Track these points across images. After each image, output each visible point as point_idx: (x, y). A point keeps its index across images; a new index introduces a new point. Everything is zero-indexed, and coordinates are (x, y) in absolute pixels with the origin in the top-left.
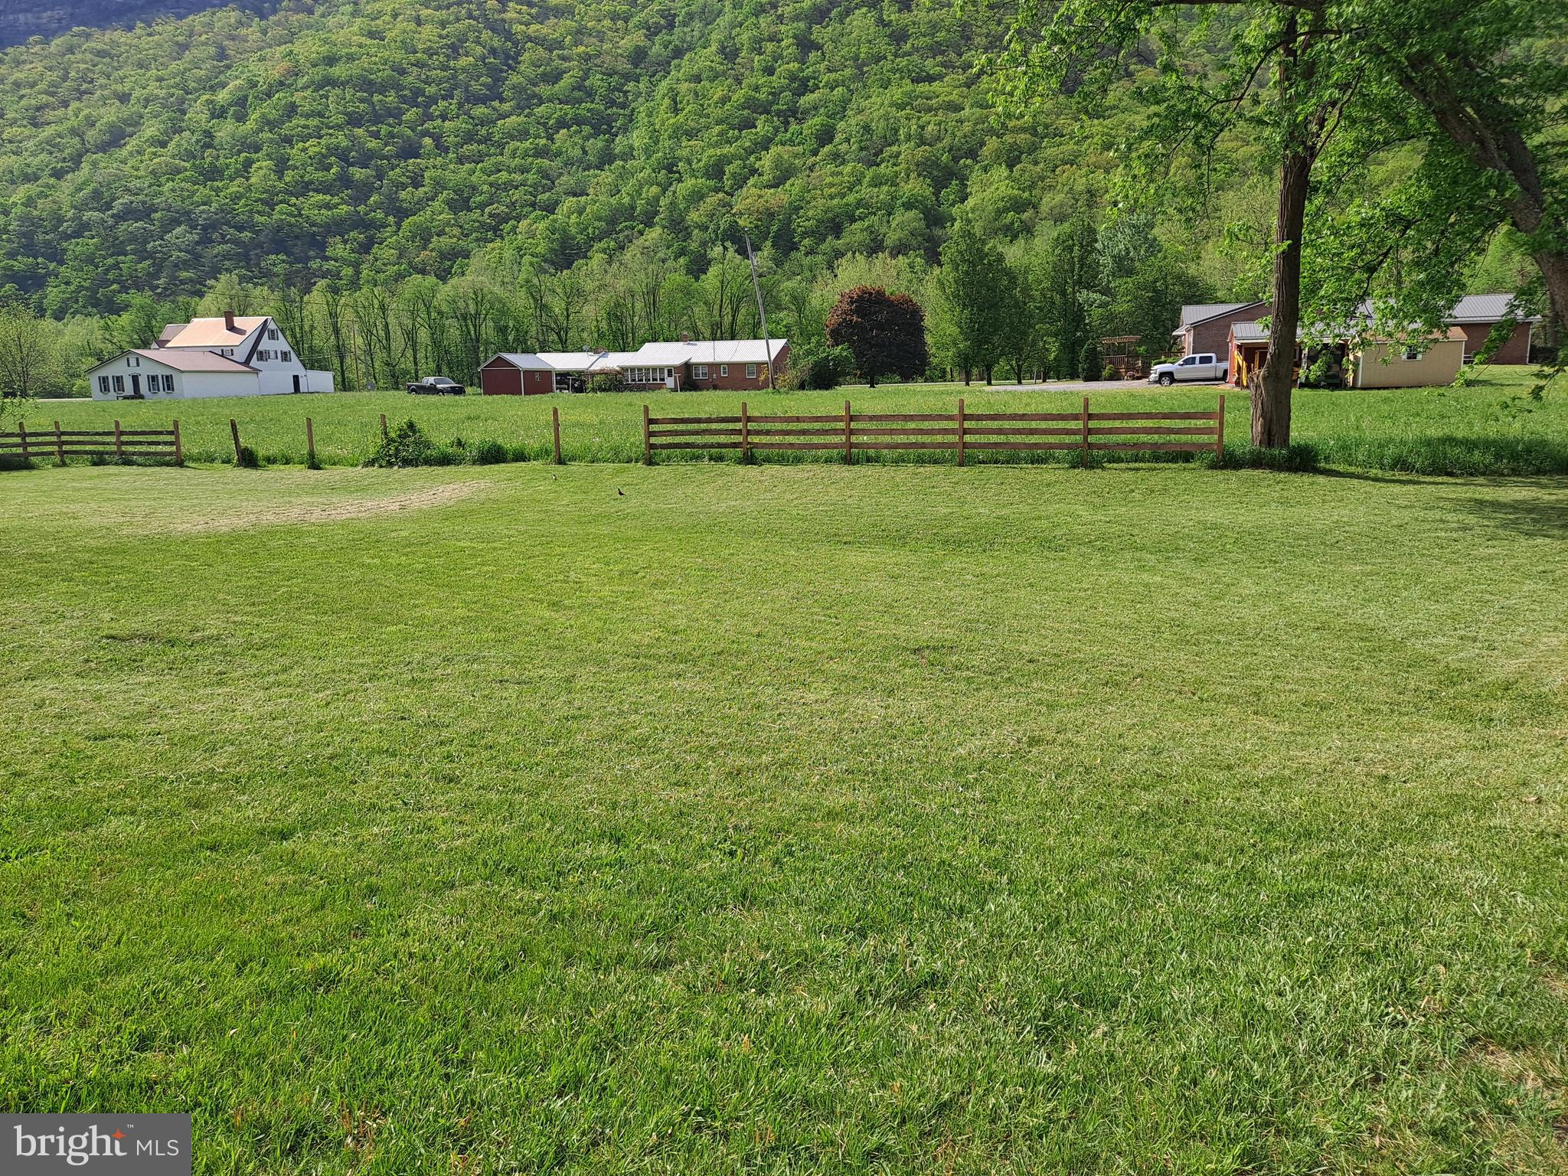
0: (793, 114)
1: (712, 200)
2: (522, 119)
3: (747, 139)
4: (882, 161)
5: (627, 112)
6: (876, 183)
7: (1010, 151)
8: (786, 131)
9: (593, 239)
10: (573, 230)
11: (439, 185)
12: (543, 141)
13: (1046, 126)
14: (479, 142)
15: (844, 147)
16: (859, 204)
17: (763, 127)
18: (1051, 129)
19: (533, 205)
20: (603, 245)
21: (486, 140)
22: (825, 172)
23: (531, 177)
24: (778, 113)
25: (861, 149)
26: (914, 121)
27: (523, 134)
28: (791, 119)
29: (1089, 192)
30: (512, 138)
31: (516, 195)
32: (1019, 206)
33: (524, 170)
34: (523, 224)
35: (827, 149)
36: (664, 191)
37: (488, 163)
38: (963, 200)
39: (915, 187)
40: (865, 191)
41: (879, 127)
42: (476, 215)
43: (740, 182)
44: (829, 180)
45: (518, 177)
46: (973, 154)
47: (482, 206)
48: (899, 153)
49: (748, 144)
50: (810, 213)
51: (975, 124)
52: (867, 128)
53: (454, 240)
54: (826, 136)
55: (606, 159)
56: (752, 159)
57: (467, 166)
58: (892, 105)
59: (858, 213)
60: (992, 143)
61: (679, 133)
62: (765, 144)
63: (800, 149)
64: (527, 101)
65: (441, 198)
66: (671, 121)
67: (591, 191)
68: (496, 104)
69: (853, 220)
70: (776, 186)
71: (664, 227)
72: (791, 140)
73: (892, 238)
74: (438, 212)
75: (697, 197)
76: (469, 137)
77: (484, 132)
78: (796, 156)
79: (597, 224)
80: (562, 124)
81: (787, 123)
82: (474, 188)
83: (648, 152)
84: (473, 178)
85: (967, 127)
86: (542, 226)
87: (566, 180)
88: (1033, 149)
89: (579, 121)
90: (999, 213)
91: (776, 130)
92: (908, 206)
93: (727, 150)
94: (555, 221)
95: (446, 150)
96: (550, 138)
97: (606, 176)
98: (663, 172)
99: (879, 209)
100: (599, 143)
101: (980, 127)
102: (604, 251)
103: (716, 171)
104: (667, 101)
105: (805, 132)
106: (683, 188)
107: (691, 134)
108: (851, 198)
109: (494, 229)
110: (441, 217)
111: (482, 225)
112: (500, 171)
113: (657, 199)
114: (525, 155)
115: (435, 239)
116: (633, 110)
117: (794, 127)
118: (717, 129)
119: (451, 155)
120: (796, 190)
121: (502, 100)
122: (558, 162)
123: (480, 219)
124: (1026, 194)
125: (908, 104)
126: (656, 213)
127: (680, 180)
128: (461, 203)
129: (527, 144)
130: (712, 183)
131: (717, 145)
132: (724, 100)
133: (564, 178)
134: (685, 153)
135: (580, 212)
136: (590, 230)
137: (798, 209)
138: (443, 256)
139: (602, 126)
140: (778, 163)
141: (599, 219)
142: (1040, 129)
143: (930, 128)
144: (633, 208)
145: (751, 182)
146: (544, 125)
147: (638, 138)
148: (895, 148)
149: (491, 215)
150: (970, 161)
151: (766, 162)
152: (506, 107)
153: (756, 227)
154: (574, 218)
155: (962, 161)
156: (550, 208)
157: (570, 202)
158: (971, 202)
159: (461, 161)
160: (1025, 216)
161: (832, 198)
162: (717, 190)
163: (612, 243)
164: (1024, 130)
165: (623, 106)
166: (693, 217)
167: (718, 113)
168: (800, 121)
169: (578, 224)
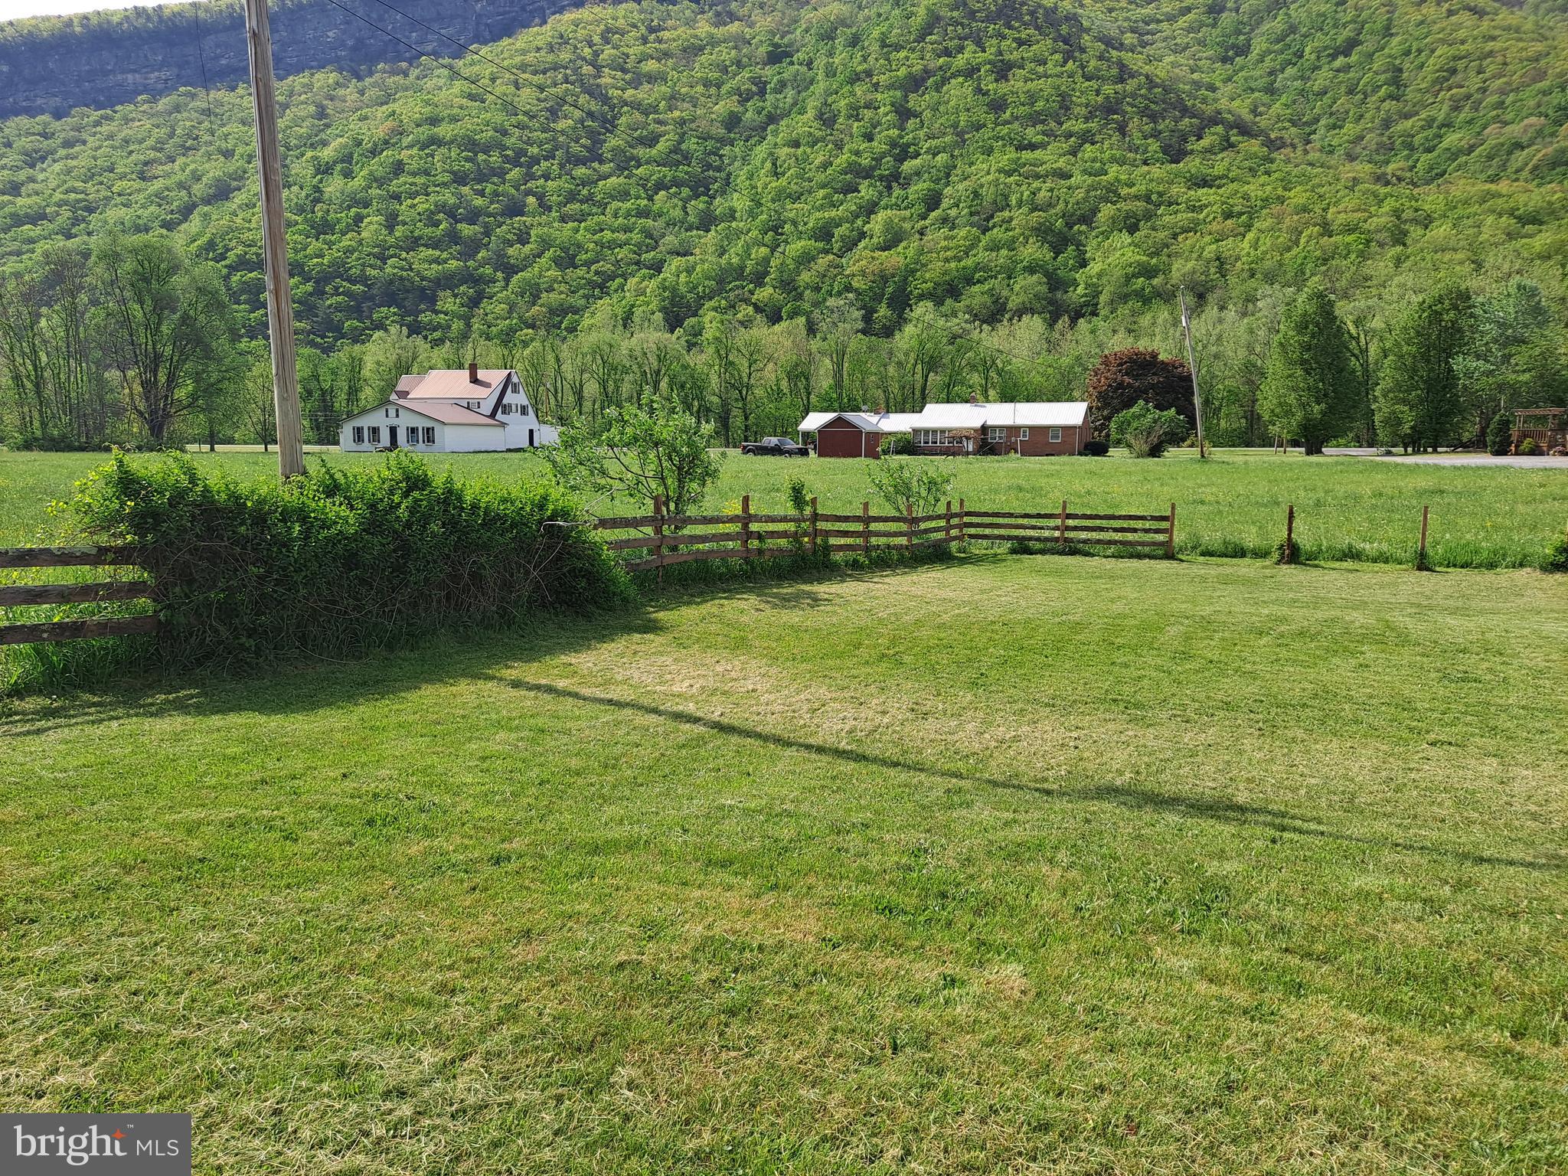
0: (894, 178)
1: (823, 261)
2: (622, 180)
3: (850, 204)
4: (994, 226)
5: (723, 175)
6: (995, 247)
7: (1127, 218)
8: (890, 195)
9: (702, 298)
10: (683, 289)
11: (546, 244)
12: (645, 202)
13: (1160, 194)
14: (582, 202)
15: (953, 212)
16: (977, 268)
17: (866, 191)
18: (1166, 197)
19: (637, 263)
20: (712, 303)
21: (589, 199)
22: (937, 237)
23: (636, 237)
24: (881, 178)
25: (971, 214)
26: (1024, 187)
27: (624, 195)
28: (894, 184)
29: (1218, 259)
30: (613, 198)
31: (622, 253)
32: (1149, 272)
33: (627, 230)
34: (632, 282)
35: (933, 214)
36: (773, 251)
37: (590, 222)
38: (1084, 264)
39: (1032, 251)
40: (981, 255)
41: (988, 194)
42: (581, 272)
43: (850, 245)
44: (944, 243)
45: (622, 237)
46: (1088, 219)
47: (588, 264)
48: (1011, 219)
49: (854, 208)
50: (927, 276)
51: (1088, 191)
52: (976, 194)
53: (563, 296)
54: (933, 201)
55: (707, 222)
56: (859, 222)
57: (571, 225)
58: (1000, 171)
59: (977, 276)
60: (1106, 211)
61: (780, 196)
62: (870, 209)
63: (907, 213)
64: (625, 163)
65: (547, 254)
66: (774, 185)
67: (697, 251)
68: (596, 165)
69: (970, 281)
70: (884, 250)
71: (775, 288)
72: (896, 204)
73: (1014, 303)
74: (544, 269)
75: (806, 259)
76: (572, 197)
77: (585, 192)
78: (904, 219)
79: (707, 283)
80: (660, 186)
81: (889, 188)
82: (579, 246)
83: (752, 214)
84: (579, 236)
85: (1080, 194)
86: (653, 284)
87: (670, 240)
88: (1149, 216)
89: (677, 183)
90: (1128, 279)
91: (881, 193)
92: (1031, 270)
93: (833, 213)
94: (665, 280)
95: (550, 209)
96: (650, 199)
97: (712, 237)
98: (771, 233)
99: (999, 273)
100: (700, 204)
101: (1093, 193)
102: (715, 309)
103: (824, 233)
104: (768, 165)
105: (911, 197)
106: (796, 247)
107: (796, 198)
108: (969, 262)
109: (601, 287)
110: (549, 273)
111: (589, 282)
112: (602, 230)
113: (766, 261)
114: (628, 215)
115: (544, 295)
116: (729, 174)
117: (897, 192)
118: (822, 193)
119: (554, 214)
120: (911, 253)
121: (601, 162)
122: (660, 223)
123: (587, 276)
124: (1154, 261)
125: (1015, 170)
126: (767, 273)
127: (787, 242)
128: (567, 260)
129: (628, 205)
130: (820, 245)
131: (822, 208)
132: (826, 165)
133: (669, 238)
134: (792, 215)
135: (689, 271)
136: (700, 289)
137: (913, 272)
138: (552, 312)
139: (700, 187)
140: (888, 225)
141: (708, 278)
142: (1154, 197)
143: (1043, 194)
144: (742, 268)
145: (861, 245)
146: (644, 186)
147: (739, 202)
148: (1006, 214)
149: (597, 273)
150: (1084, 228)
151: (877, 224)
152: (606, 168)
153: (871, 288)
154: (683, 278)
155: (1076, 228)
156: (657, 267)
157: (676, 262)
158: (1094, 268)
159: (563, 219)
160: (1155, 281)
161: (947, 260)
162: (827, 252)
163: (723, 302)
164: (1137, 197)
165: (719, 169)
166: (805, 277)
167: (821, 177)
168: (905, 186)
169: (687, 283)
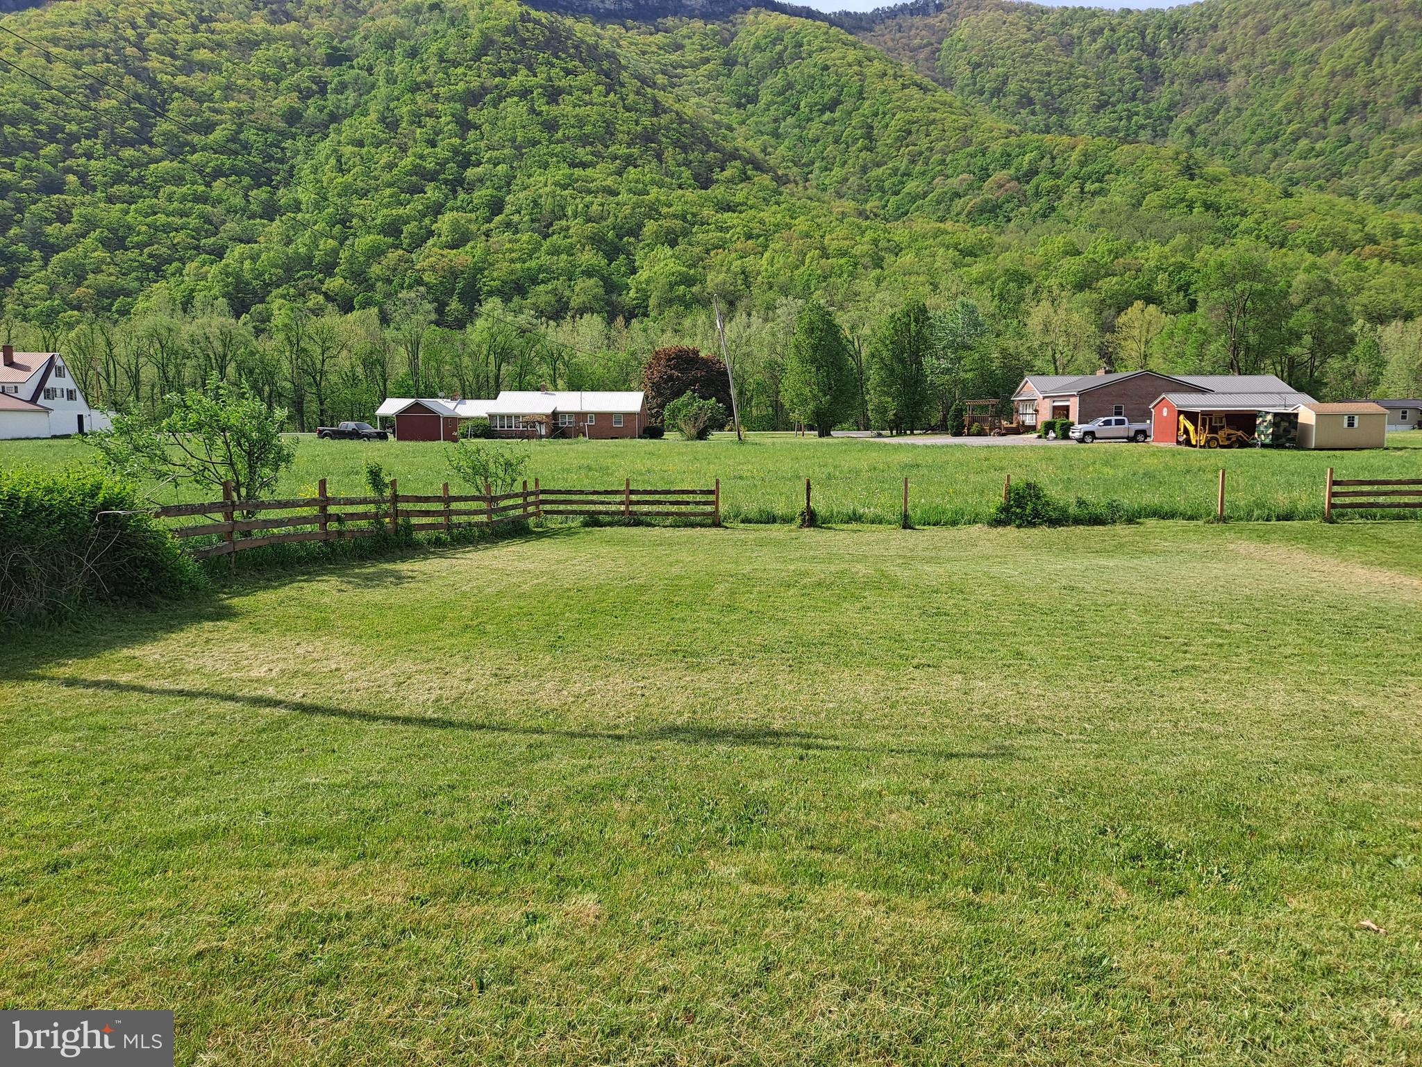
0: (457, 184)
1: (393, 256)
2: (175, 164)
3: (417, 204)
4: (553, 233)
5: (286, 167)
6: (555, 252)
7: (667, 233)
8: (455, 198)
9: (269, 285)
10: (247, 276)
11: (90, 224)
12: (202, 188)
13: (694, 215)
14: (131, 184)
15: (516, 218)
16: (541, 269)
17: (432, 193)
18: (698, 218)
19: (197, 248)
20: (280, 291)
21: (139, 181)
22: (502, 239)
23: (193, 222)
24: (446, 182)
25: (533, 221)
26: (578, 200)
27: (179, 180)
28: (459, 189)
29: (743, 273)
30: (166, 182)
31: (179, 237)
32: (689, 281)
33: (183, 214)
34: (191, 267)
35: (497, 219)
36: (341, 244)
37: (140, 204)
38: (634, 271)
39: (588, 257)
40: (545, 259)
41: (547, 203)
42: (134, 254)
43: (419, 242)
44: (508, 246)
45: (178, 221)
46: (635, 232)
47: (140, 246)
48: (568, 228)
49: (420, 207)
50: (495, 274)
51: (634, 209)
52: (535, 202)
53: (113, 278)
54: (496, 207)
55: (270, 211)
56: (427, 221)
57: (118, 206)
58: (556, 184)
59: (541, 276)
60: (650, 227)
61: (346, 191)
62: (437, 210)
63: (473, 216)
64: (177, 149)
65: (93, 235)
66: (340, 180)
67: (261, 239)
68: (146, 147)
69: (535, 281)
70: (452, 248)
71: (345, 278)
72: (461, 207)
73: (575, 302)
74: (90, 249)
75: (376, 253)
76: (119, 178)
77: (134, 174)
78: (470, 221)
79: (273, 271)
80: (218, 173)
81: (455, 192)
82: (130, 228)
83: (318, 207)
84: (129, 218)
85: (627, 210)
86: (214, 270)
87: (231, 227)
88: (686, 233)
89: (235, 171)
90: (672, 286)
91: (446, 196)
92: (589, 274)
93: (401, 211)
94: (227, 266)
95: (94, 189)
96: (208, 185)
97: (276, 227)
98: (338, 226)
99: (560, 274)
100: (261, 194)
101: (638, 210)
102: (283, 297)
103: (393, 229)
104: (333, 161)
105: (475, 201)
106: (365, 241)
107: (363, 194)
108: (533, 264)
109: (156, 269)
110: (96, 254)
111: (142, 265)
112: (155, 213)
113: (335, 252)
114: (183, 199)
115: (91, 276)
116: (293, 167)
117: (462, 196)
118: (388, 191)
119: (99, 194)
120: (478, 252)
121: (151, 145)
122: (220, 210)
123: (140, 259)
124: (692, 272)
125: (569, 185)
126: (336, 264)
127: (355, 235)
128: (116, 241)
129: (184, 189)
130: (390, 240)
131: (388, 205)
132: (391, 166)
133: (229, 225)
134: (358, 210)
135: (254, 258)
136: (266, 276)
137: (481, 270)
138: (100, 293)
139: (262, 177)
140: (455, 227)
141: (276, 266)
142: (689, 217)
143: (595, 207)
144: (310, 258)
145: (431, 242)
146: (200, 172)
147: (305, 195)
148: (564, 223)
149: (150, 256)
150: (632, 240)
151: (445, 223)
152: (157, 152)
153: (441, 282)
154: (247, 264)
155: (625, 239)
156: (219, 253)
157: (239, 249)
158: (643, 275)
159: (110, 200)
160: (694, 289)
161: (512, 261)
162: (396, 247)
163: (292, 290)
164: (675, 216)
165: (282, 161)
166: (375, 270)
167: (387, 177)
168: (469, 191)
169: (252, 270)
